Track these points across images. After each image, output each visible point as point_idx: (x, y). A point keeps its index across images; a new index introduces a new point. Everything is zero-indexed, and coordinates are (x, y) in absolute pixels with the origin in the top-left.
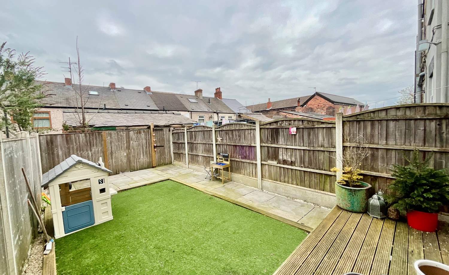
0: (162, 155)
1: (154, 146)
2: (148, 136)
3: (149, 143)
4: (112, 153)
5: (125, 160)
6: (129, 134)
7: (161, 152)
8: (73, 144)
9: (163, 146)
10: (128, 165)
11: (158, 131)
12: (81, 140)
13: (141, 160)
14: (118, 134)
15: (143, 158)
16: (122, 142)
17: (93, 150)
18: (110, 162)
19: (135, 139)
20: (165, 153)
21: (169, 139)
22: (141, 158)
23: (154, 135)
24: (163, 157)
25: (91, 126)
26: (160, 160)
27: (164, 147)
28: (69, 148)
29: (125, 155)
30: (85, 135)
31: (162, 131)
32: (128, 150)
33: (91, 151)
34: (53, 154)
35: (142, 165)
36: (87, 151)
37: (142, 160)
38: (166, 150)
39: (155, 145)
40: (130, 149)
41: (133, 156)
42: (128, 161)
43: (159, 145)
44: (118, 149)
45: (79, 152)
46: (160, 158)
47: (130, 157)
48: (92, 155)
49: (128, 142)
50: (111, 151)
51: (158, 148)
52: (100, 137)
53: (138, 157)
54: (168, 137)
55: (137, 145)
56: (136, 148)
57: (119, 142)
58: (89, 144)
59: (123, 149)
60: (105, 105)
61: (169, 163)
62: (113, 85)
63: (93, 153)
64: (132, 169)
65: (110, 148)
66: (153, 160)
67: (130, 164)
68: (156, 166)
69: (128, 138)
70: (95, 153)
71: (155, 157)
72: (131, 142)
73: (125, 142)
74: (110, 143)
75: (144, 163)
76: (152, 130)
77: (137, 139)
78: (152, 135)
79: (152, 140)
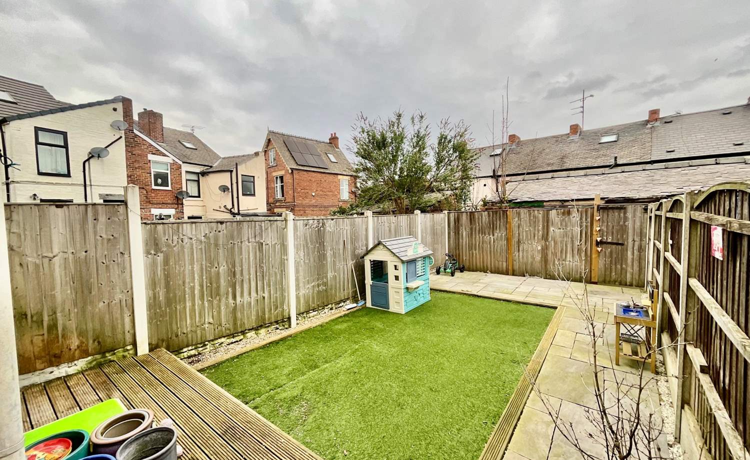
0: (616, 263)
1: (597, 240)
2: (586, 220)
3: (588, 234)
4: (519, 242)
5: (538, 258)
6: (548, 214)
7: (614, 256)
8: (475, 224)
9: (622, 244)
10: (543, 266)
11: (611, 211)
12: (484, 219)
13: (567, 263)
14: (530, 214)
15: (571, 260)
16: (535, 226)
17: (496, 235)
18: (515, 255)
19: (559, 223)
20: (627, 259)
21: (641, 230)
22: (568, 259)
23: (598, 218)
24: (619, 266)
25: (510, 201)
26: (608, 273)
27: (625, 247)
28: (471, 229)
29: (539, 249)
30: (489, 214)
31: (622, 211)
32: (545, 241)
33: (493, 235)
34: (458, 233)
35: (569, 274)
36: (489, 235)
37: (569, 264)
38: (629, 253)
39: (599, 239)
40: (547, 241)
41: (552, 253)
42: (543, 259)
43: (609, 240)
44: (529, 238)
45: (480, 235)
46: (608, 269)
47: (547, 254)
48: (494, 242)
49: (546, 228)
50: (519, 240)
51: (604, 246)
52: (505, 216)
53: (561, 256)
54: (638, 224)
55: (562, 235)
56: (559, 240)
57: (530, 226)
58: (492, 226)
59: (536, 238)
60: (616, 158)
61: (634, 283)
62: (654, 113)
63: (495, 239)
64: (550, 275)
65: (517, 235)
66: (593, 268)
67: (546, 266)
68: (597, 281)
69: (547, 222)
70: (497, 239)
71: (599, 264)
72: (552, 229)
73: (540, 228)
74: (517, 226)
75: (573, 270)
76: (596, 207)
77: (561, 225)
78: (594, 218)
79: (594, 229)
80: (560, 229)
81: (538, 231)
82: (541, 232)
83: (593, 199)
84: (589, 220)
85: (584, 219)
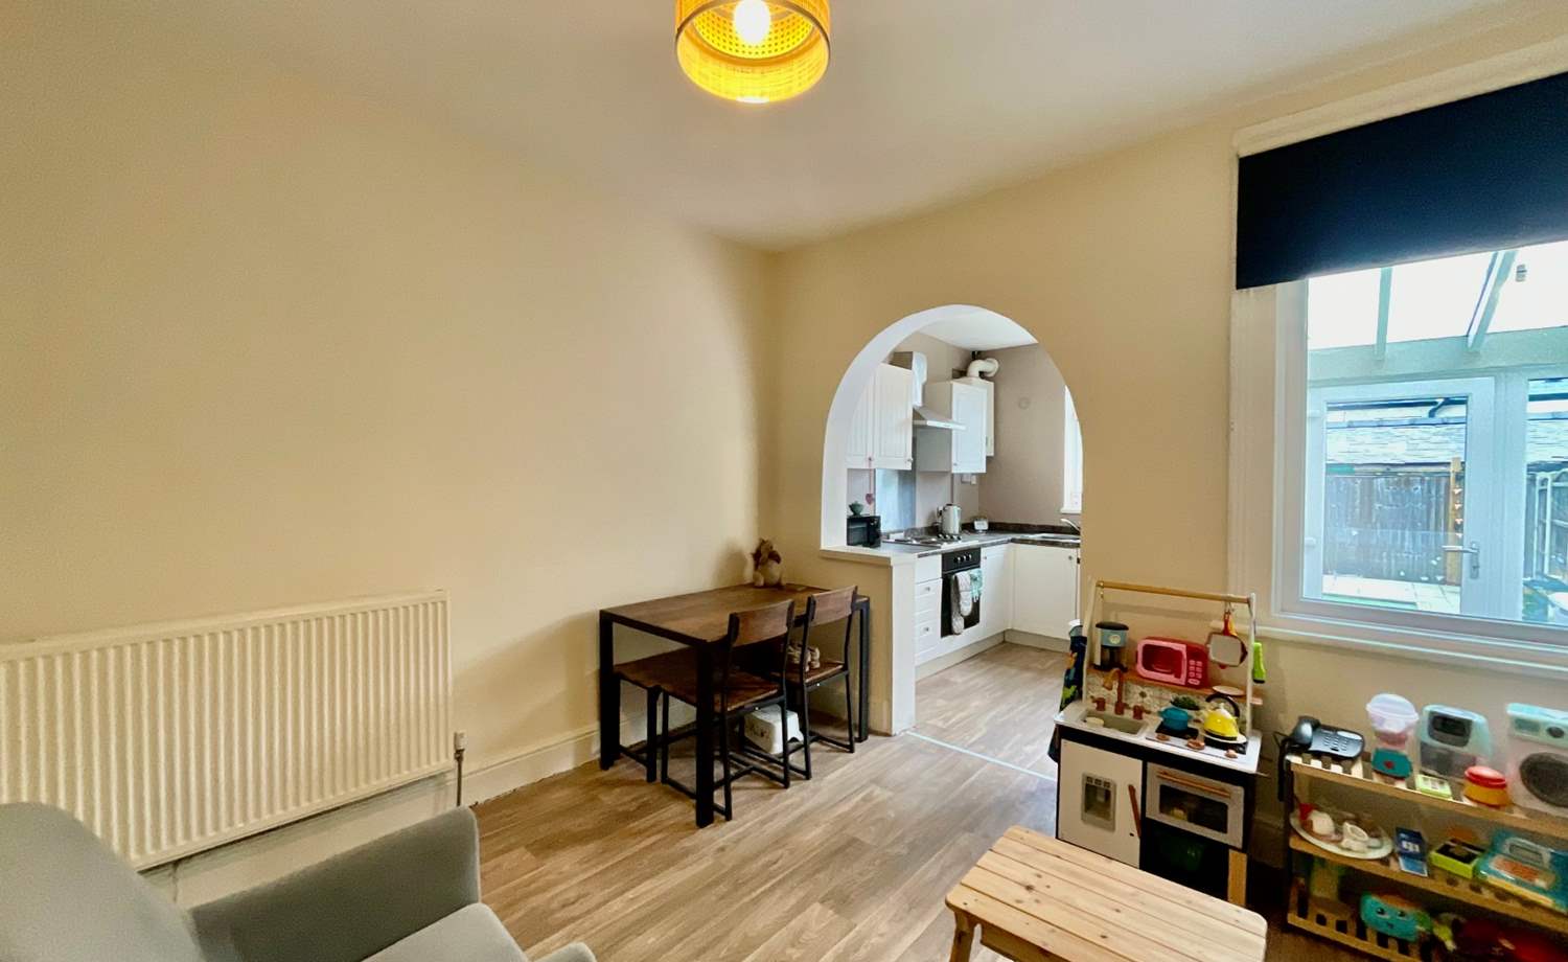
1: (1455, 523)
10: (1362, 560)
13: (1405, 555)
15: (1412, 552)
23: (1457, 491)
37: (1408, 557)
39: (1459, 521)
57: (1339, 501)
59: (1349, 518)
66: (1449, 562)
67: (1366, 559)
69: (1369, 495)
72: (1377, 506)
73: (1357, 504)
75: (1413, 565)
76: (1452, 476)
77: (1394, 499)
78: (1451, 490)
79: (1451, 507)
80: (1391, 506)
81: (1354, 508)
82: (1358, 510)
83: (1449, 464)
84: (1442, 492)
85: (1433, 492)
